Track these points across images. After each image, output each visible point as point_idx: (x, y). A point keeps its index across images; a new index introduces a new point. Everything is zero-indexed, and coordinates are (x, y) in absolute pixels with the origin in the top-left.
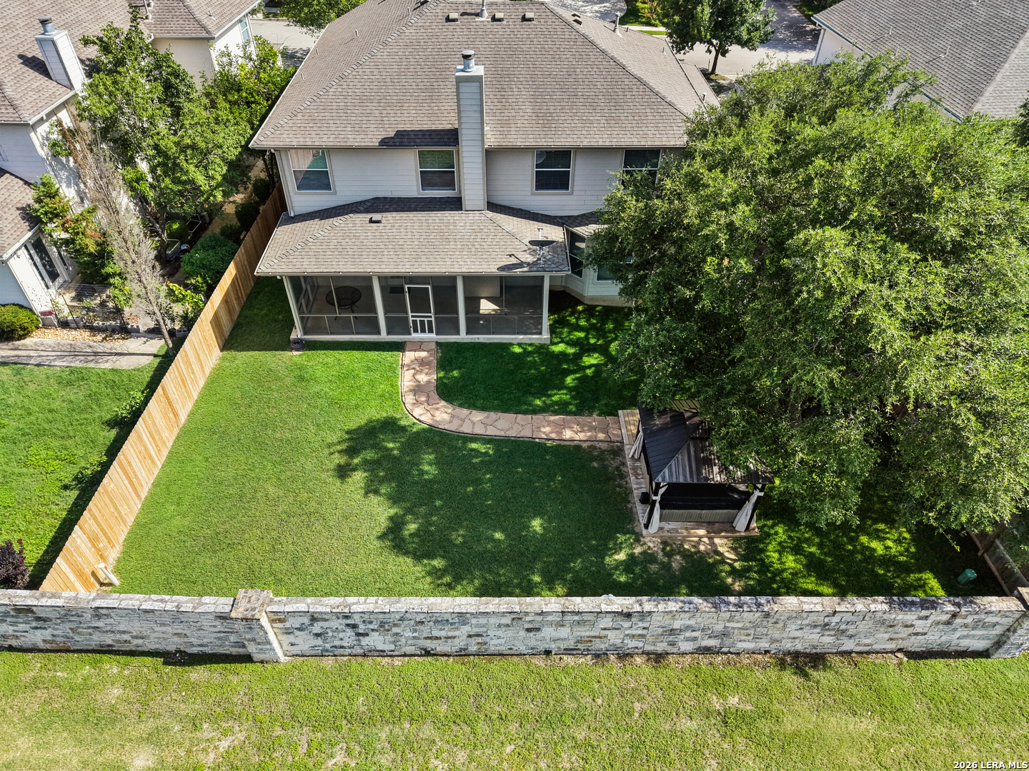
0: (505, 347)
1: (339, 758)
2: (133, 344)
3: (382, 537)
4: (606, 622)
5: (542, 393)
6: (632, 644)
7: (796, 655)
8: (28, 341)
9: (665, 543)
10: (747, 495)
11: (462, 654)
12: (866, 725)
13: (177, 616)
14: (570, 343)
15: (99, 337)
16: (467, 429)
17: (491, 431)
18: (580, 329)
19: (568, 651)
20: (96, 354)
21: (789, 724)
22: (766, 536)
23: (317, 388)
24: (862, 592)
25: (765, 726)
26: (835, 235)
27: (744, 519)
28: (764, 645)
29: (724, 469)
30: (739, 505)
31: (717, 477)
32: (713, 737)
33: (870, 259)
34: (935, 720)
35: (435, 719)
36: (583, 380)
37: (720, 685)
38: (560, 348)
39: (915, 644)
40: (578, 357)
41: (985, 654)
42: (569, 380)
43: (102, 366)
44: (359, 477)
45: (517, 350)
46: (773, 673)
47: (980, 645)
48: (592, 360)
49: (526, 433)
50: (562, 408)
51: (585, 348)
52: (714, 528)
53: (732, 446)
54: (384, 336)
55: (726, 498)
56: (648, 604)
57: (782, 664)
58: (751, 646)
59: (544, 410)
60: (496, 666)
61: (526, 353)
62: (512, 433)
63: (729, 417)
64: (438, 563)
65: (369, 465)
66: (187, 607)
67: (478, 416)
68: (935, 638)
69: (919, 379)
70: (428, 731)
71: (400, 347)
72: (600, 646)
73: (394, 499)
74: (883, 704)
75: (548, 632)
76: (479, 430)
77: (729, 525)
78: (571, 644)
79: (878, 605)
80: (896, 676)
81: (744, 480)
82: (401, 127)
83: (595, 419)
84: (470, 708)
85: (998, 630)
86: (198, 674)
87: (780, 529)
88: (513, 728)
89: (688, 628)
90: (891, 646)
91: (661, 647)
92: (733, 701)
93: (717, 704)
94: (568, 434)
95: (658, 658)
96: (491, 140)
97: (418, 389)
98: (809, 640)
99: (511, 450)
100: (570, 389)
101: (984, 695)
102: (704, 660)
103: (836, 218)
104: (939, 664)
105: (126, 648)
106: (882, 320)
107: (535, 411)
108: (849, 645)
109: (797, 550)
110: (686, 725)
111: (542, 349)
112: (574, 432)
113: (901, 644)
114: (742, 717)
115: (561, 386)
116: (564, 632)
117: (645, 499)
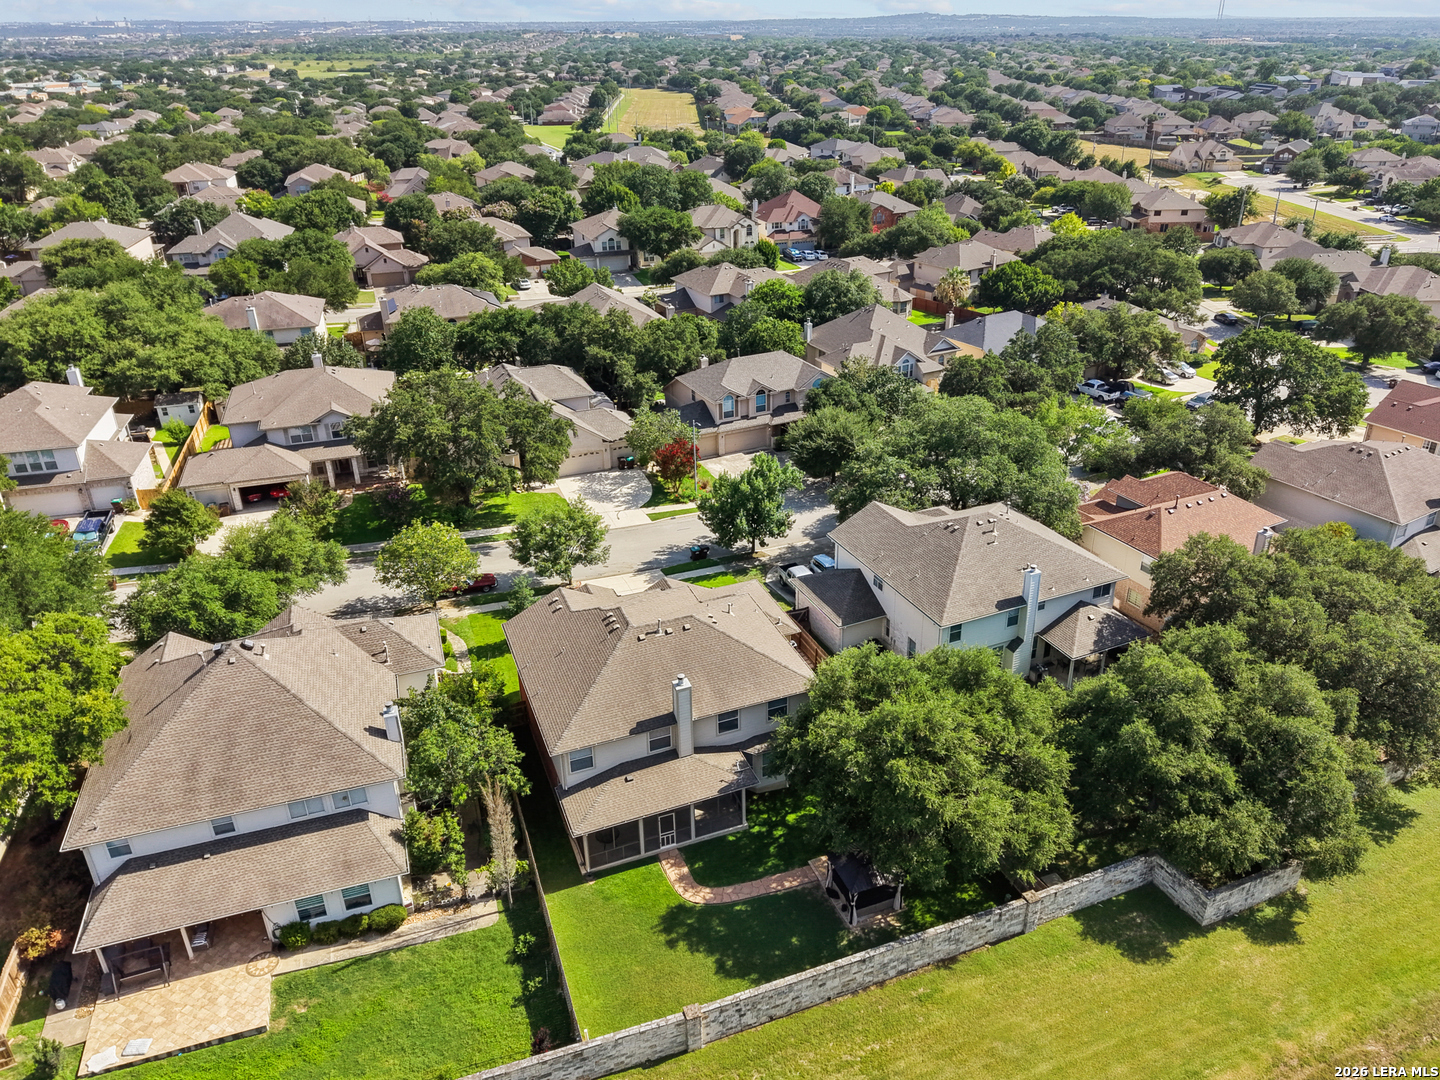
0: (723, 838)
1: (756, 1075)
2: (478, 909)
3: (716, 973)
4: (855, 969)
5: (761, 863)
6: (868, 979)
7: (943, 961)
8: (401, 929)
9: (863, 929)
10: (896, 888)
11: (789, 1014)
12: (981, 980)
13: (655, 1032)
14: (762, 825)
15: (451, 911)
16: (726, 900)
17: (742, 897)
18: (763, 813)
19: (839, 995)
20: (458, 923)
21: (948, 992)
22: (911, 908)
23: (621, 902)
24: (960, 916)
25: (937, 996)
26: (902, 763)
27: (898, 902)
28: (927, 960)
29: (883, 877)
30: (893, 896)
31: (880, 882)
32: (917, 1008)
33: (916, 770)
34: (1007, 968)
35: (791, 1045)
36: (780, 847)
37: (913, 986)
38: (756, 829)
39: (991, 937)
40: (770, 833)
41: (1022, 933)
42: (772, 849)
43: (470, 929)
44: (682, 945)
45: (731, 838)
46: (935, 973)
47: (1018, 929)
48: (778, 832)
49: (762, 891)
50: (775, 870)
51: (773, 826)
52: (885, 912)
53: (884, 863)
54: (643, 854)
55: (886, 893)
56: (872, 953)
57: (938, 967)
58: (920, 963)
59: (767, 873)
60: (807, 1013)
61: (738, 839)
62: (754, 894)
63: (879, 849)
64: (754, 976)
65: (686, 937)
66: (663, 1023)
67: (729, 890)
68: (998, 931)
69: (948, 815)
70: (790, 1051)
71: (655, 859)
72: (854, 985)
73: (710, 952)
74: (986, 970)
75: (830, 984)
76: (734, 898)
77: (892, 909)
78: (839, 990)
79: (968, 920)
80: (987, 955)
81: (894, 880)
82: (638, 720)
83: (798, 871)
84: (805, 1036)
85: (1022, 918)
86: (663, 1067)
87: (917, 903)
88: (828, 1036)
89: (892, 961)
90: (981, 942)
91: (881, 977)
92: (921, 990)
93: (914, 994)
94: (787, 884)
95: (881, 984)
96: (695, 716)
97: (682, 879)
98: (943, 950)
99: (761, 904)
100: (775, 856)
101: (1026, 951)
102: (902, 978)
103: (900, 754)
104: (1004, 944)
105: (622, 1067)
106: (928, 795)
107: (760, 876)
108: (963, 948)
109: (929, 911)
110: (904, 1007)
111: (746, 833)
112: (790, 882)
113: (986, 939)
114: (929, 996)
115: (769, 856)
116: (836, 982)
117: (844, 908)
